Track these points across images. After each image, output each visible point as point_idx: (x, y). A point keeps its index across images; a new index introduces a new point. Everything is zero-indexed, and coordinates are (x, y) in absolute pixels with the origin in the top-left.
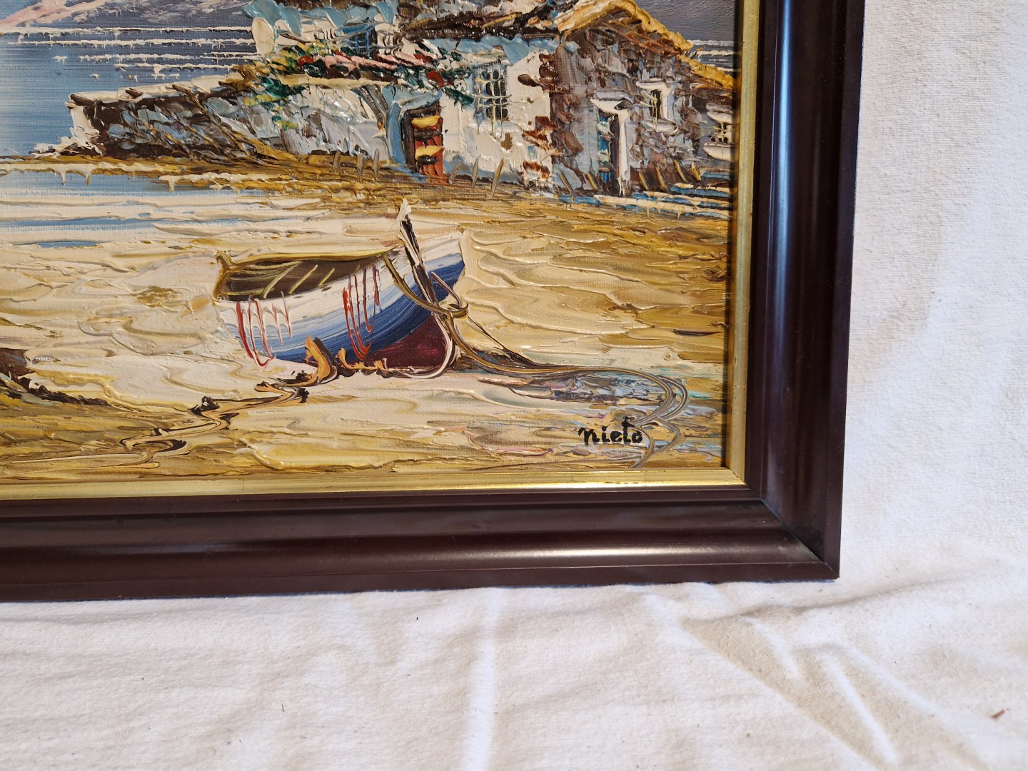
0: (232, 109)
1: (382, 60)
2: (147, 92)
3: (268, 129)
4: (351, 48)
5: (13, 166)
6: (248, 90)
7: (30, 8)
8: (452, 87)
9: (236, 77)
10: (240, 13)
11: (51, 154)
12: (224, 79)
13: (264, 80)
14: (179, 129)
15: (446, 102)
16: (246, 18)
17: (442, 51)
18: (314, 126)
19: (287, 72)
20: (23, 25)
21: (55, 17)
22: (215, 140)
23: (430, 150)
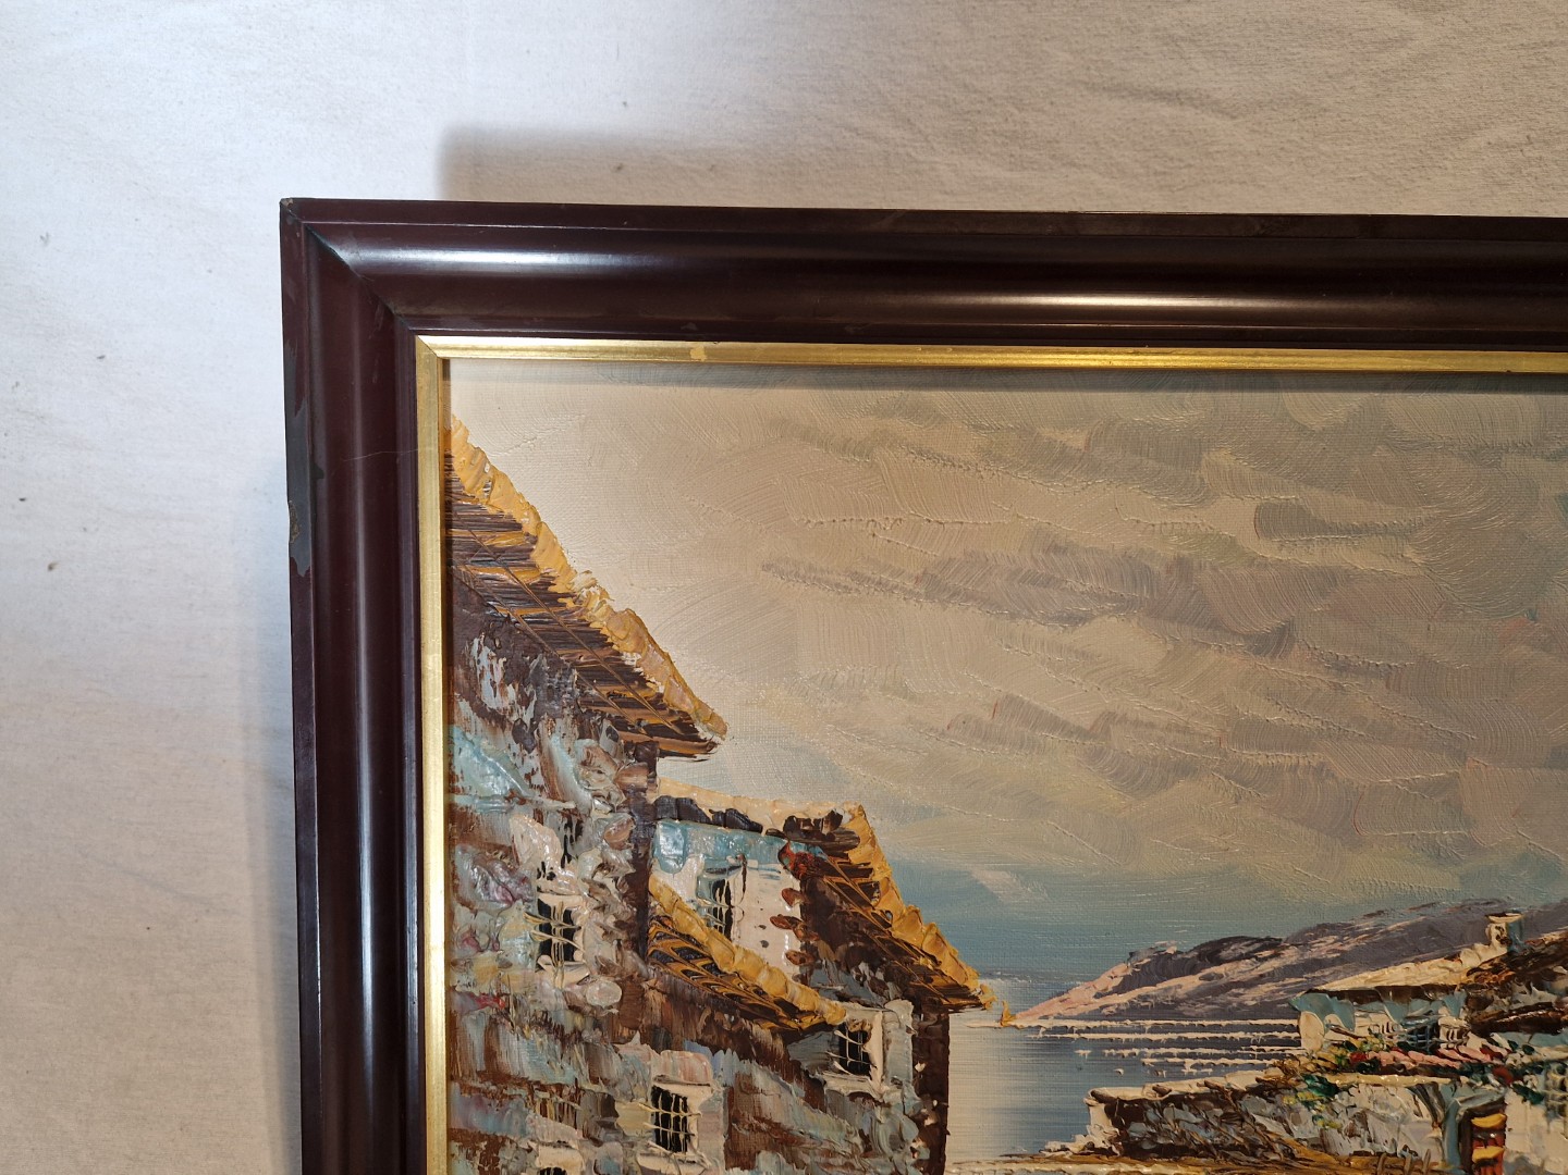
0: (1270, 1109)
1: (1443, 1056)
2: (1177, 1088)
3: (1306, 1129)
4: (1410, 1043)
5: (1021, 1166)
6: (1288, 1087)
7: (1055, 999)
8: (1521, 1083)
9: (1276, 1073)
10: (1285, 1005)
11: (1063, 1153)
12: (1261, 1075)
13: (1307, 1077)
14: (1206, 1127)
15: (1512, 1098)
16: (1291, 1011)
17: (1513, 1045)
18: (1359, 1124)
19: (1337, 1070)
20: (1046, 1017)
21: (1082, 1009)
22: (1246, 1140)
23: (1489, 1152)
